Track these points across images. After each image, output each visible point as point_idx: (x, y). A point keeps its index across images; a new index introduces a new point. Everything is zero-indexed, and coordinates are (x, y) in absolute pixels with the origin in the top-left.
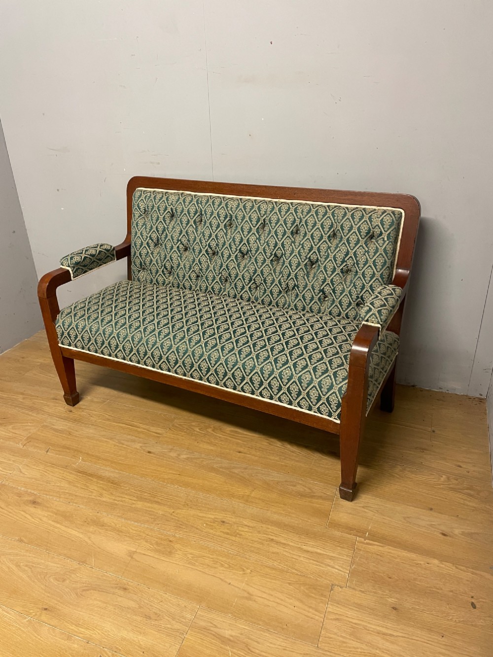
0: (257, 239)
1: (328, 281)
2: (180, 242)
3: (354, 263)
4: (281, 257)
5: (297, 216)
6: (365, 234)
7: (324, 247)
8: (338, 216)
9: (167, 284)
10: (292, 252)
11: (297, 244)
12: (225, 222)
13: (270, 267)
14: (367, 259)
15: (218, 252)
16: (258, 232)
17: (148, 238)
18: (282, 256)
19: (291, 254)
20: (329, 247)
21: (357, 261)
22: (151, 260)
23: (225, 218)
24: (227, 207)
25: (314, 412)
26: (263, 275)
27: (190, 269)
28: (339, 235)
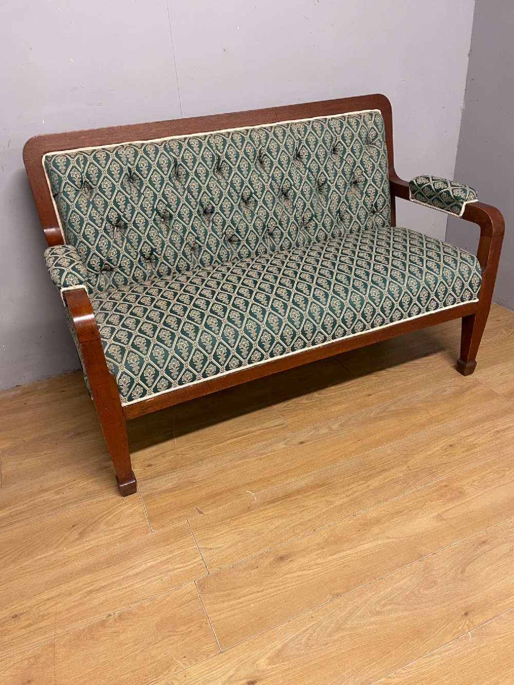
1: (343, 198)
2: (155, 212)
3: (362, 172)
5: (295, 137)
6: (365, 140)
7: (330, 165)
10: (301, 179)
11: (302, 169)
14: (373, 164)
15: (214, 208)
17: (105, 222)
18: (290, 188)
19: (300, 183)
20: (334, 163)
22: (118, 252)
23: (213, 161)
24: (212, 147)
27: (182, 243)
28: (340, 147)
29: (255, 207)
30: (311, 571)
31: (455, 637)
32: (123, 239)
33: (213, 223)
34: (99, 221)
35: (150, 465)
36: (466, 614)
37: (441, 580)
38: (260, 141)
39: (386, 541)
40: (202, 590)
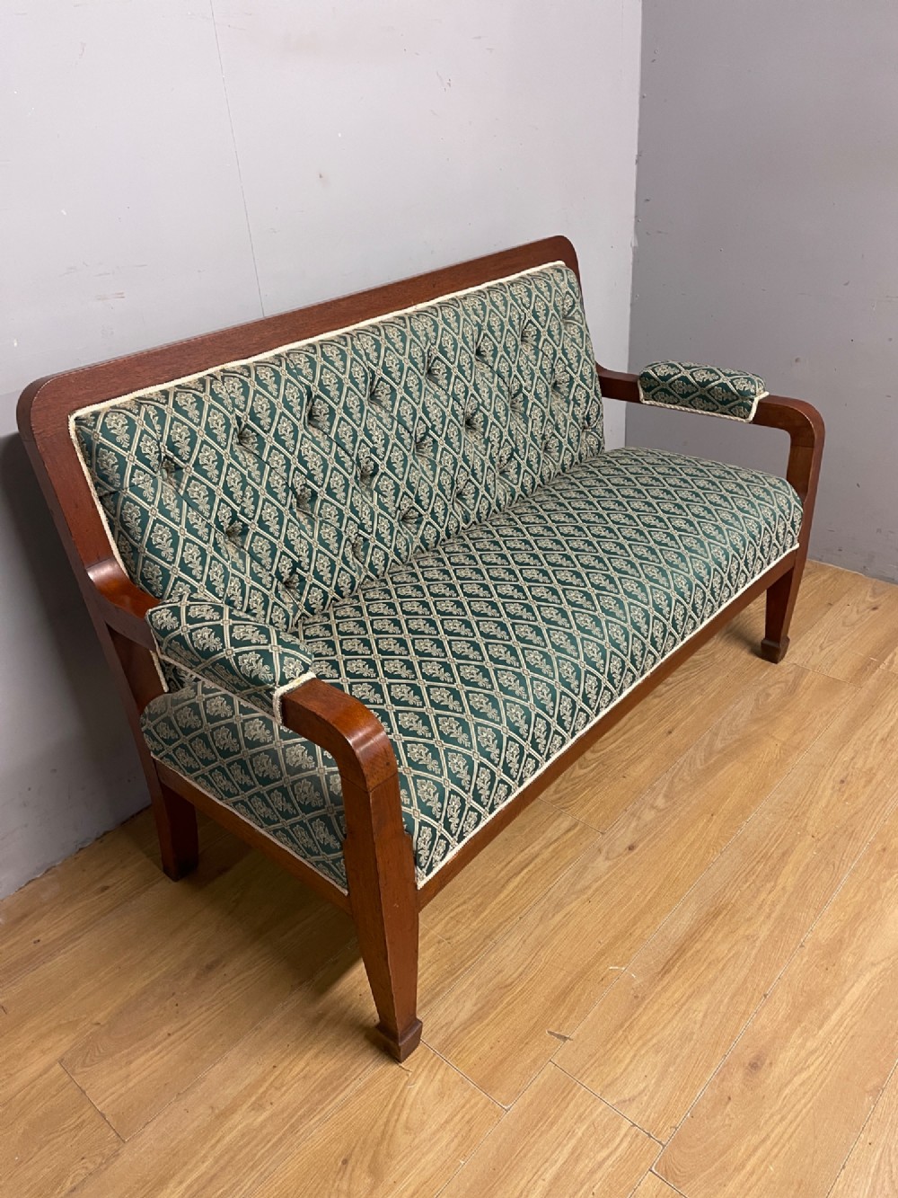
20: (528, 358)
28: (532, 330)
29: (435, 451)
32: (243, 557)
33: (380, 493)
34: (202, 531)
38: (426, 335)
40: (675, 1181)
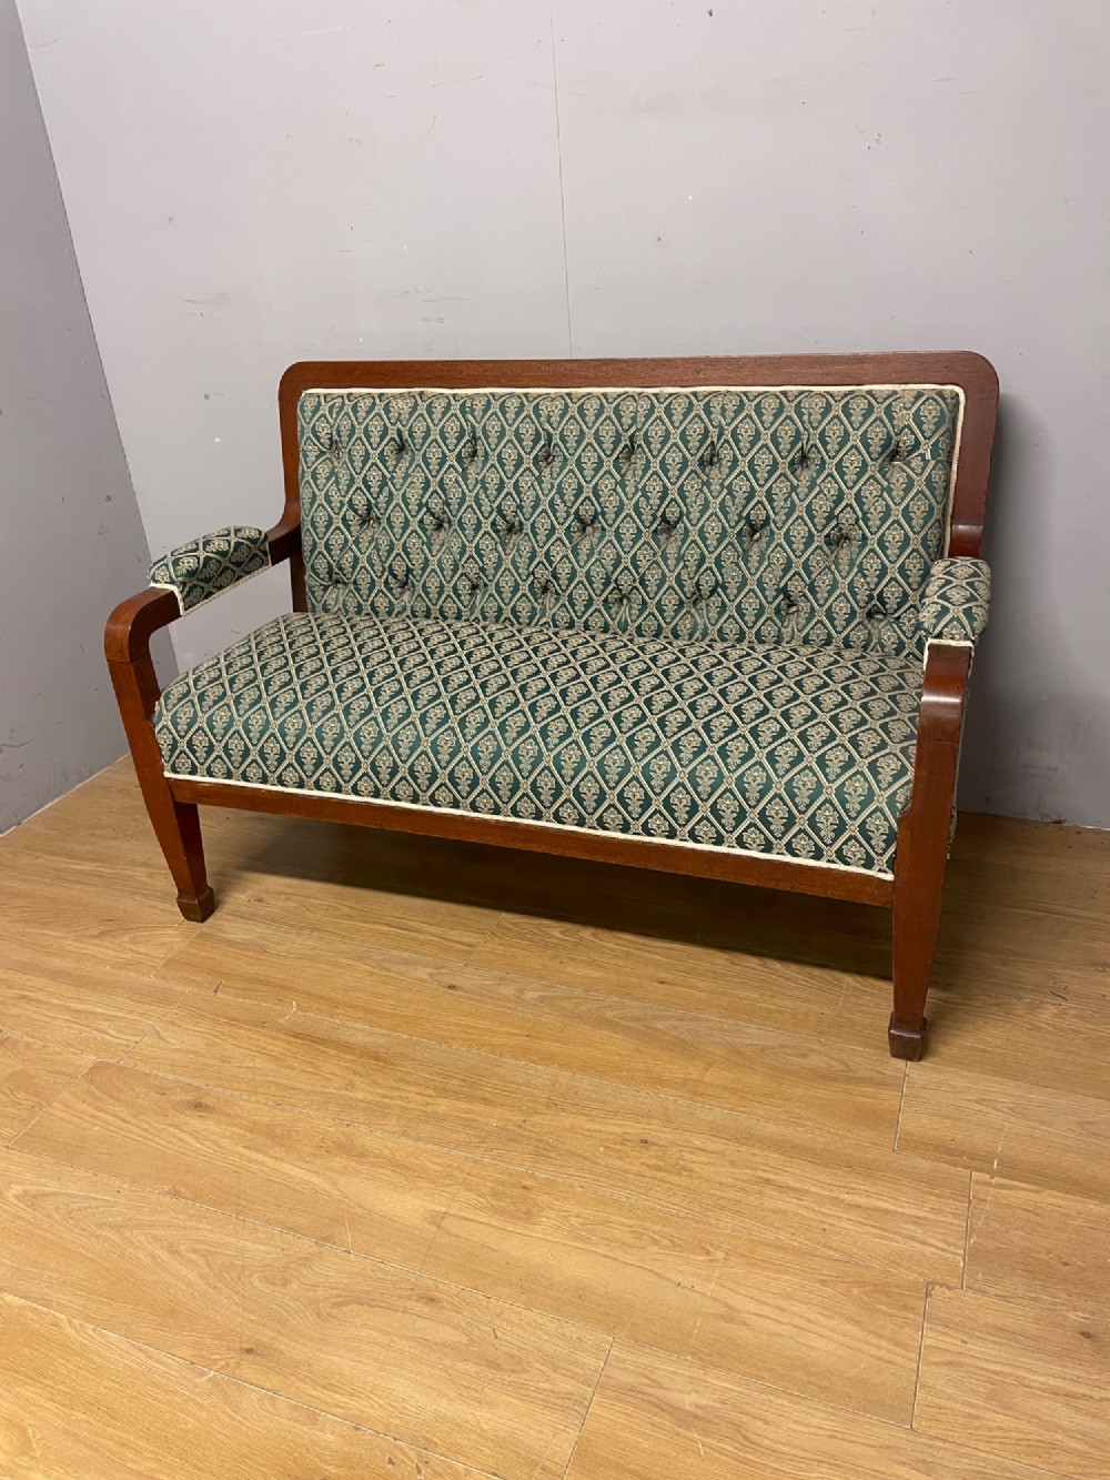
0: (617, 483)
1: (797, 566)
2: (425, 510)
3: (857, 520)
4: (677, 523)
5: (711, 421)
6: (879, 450)
7: (781, 489)
8: (810, 414)
9: (398, 612)
10: (706, 506)
11: (715, 487)
12: (535, 452)
13: (652, 548)
14: (887, 506)
15: (521, 524)
16: (618, 469)
17: (346, 507)
18: (680, 518)
19: (702, 513)
20: (794, 488)
21: (864, 513)
22: (356, 559)
23: (536, 441)
24: (538, 416)
25: (829, 861)
26: (636, 568)
27: (455, 571)
28: (814, 458)
29: (600, 539)
30: (199, 1146)
31: (193, 1360)
32: (371, 542)
33: (518, 551)
34: (336, 504)
35: (260, 900)
36: (249, 1351)
37: (296, 1287)
38: (634, 419)
39: (327, 1187)
40: (87, 1074)
